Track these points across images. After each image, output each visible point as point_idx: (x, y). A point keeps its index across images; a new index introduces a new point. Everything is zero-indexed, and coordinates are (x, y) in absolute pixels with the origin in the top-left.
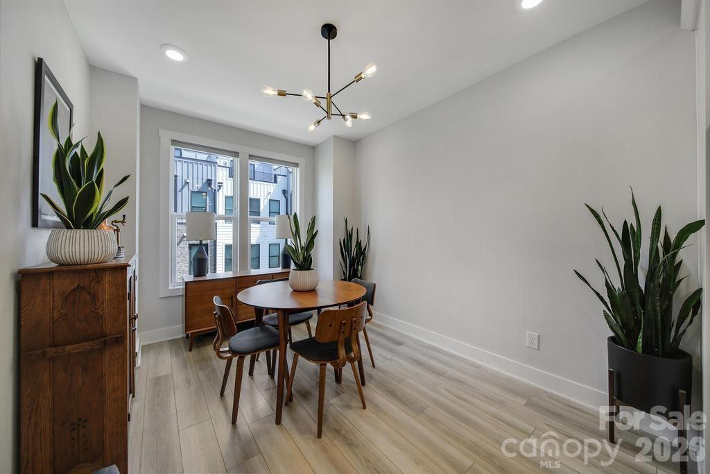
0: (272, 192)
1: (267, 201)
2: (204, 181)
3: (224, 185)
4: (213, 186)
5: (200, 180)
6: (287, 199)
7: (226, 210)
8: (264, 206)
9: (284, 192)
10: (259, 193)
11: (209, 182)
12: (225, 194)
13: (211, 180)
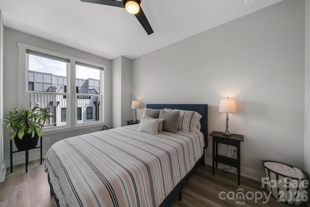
0: (88, 103)
1: (85, 109)
2: (48, 102)
3: (61, 103)
4: (54, 105)
5: (46, 102)
6: (96, 106)
7: (61, 115)
8: (84, 110)
9: (95, 103)
10: (81, 104)
11: (51, 103)
12: (61, 107)
13: (53, 102)
